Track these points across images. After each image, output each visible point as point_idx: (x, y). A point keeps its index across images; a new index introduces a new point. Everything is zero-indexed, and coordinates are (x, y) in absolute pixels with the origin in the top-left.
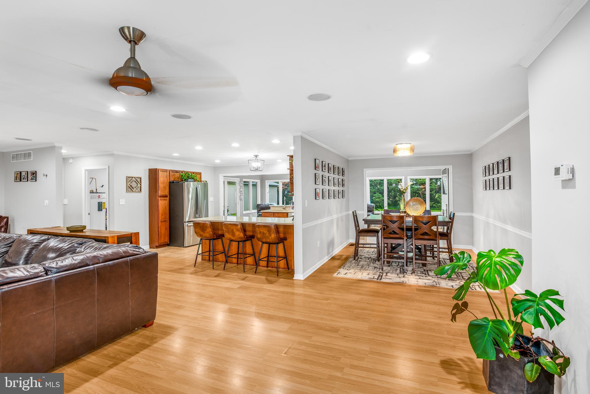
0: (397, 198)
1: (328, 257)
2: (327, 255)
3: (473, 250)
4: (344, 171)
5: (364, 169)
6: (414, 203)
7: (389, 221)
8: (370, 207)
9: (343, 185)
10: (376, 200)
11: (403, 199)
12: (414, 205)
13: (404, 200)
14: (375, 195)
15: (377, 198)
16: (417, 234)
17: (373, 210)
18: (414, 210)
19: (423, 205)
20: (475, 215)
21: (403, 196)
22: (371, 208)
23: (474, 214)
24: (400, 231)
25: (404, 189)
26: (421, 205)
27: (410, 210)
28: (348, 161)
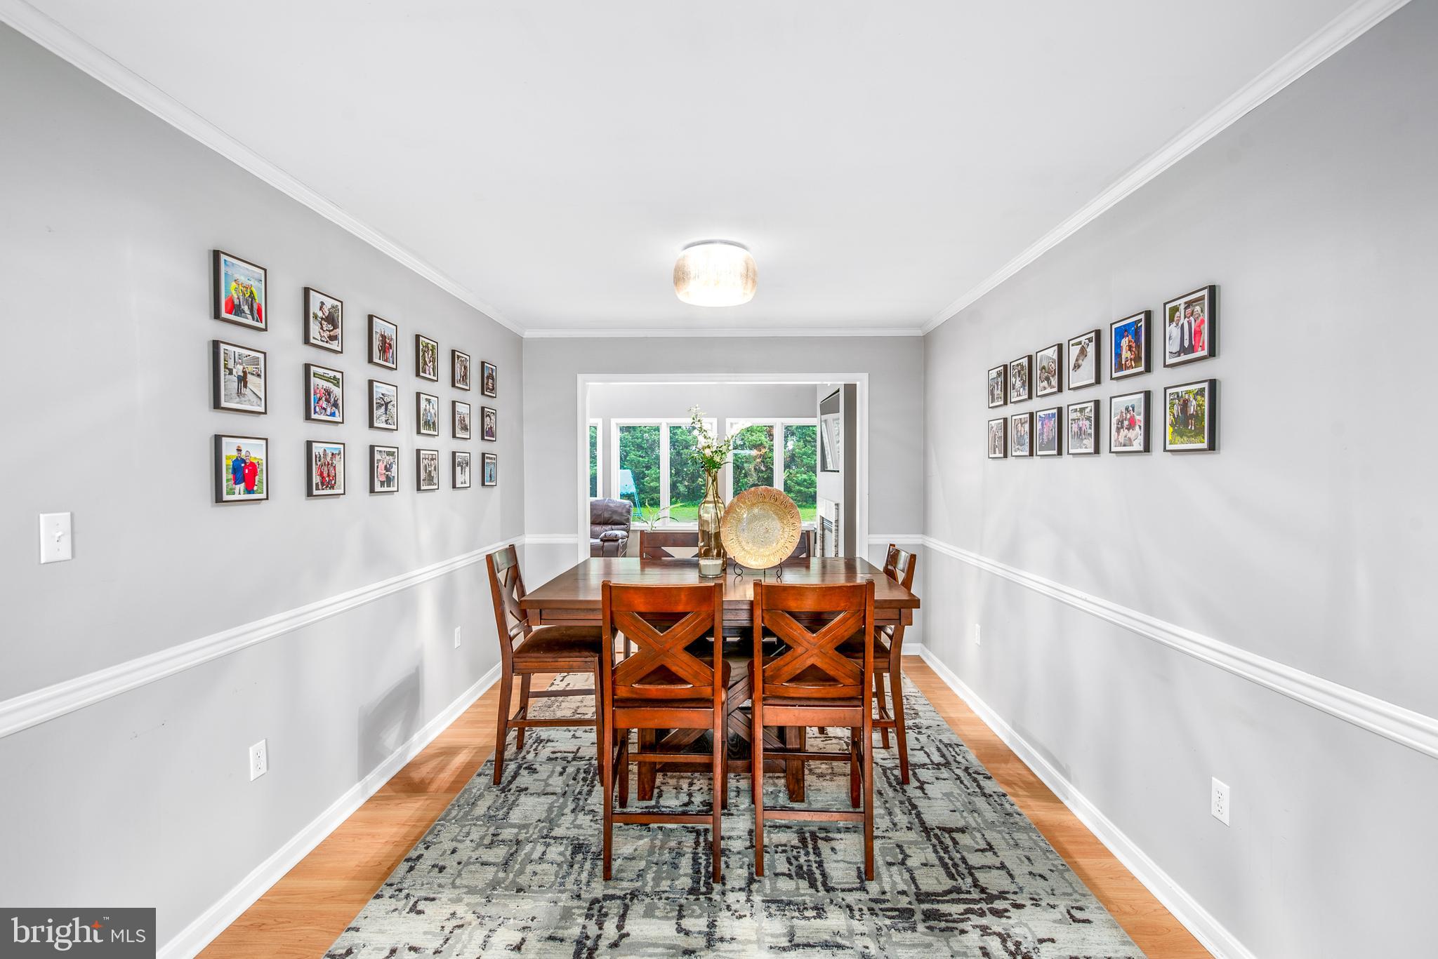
0: (700, 479)
1: (365, 788)
2: (360, 780)
3: (924, 659)
4: (491, 377)
5: (580, 377)
6: (756, 511)
7: (641, 614)
8: (620, 510)
9: (487, 433)
10: (652, 484)
11: (711, 492)
12: (755, 518)
13: (717, 495)
14: (649, 472)
15: (653, 481)
16: (774, 678)
17: (628, 520)
18: (754, 543)
19: (791, 521)
20: (934, 543)
21: (710, 481)
22: (621, 514)
23: (932, 540)
24: (696, 668)
25: (714, 449)
26: (781, 519)
27: (740, 543)
28: (517, 343)
